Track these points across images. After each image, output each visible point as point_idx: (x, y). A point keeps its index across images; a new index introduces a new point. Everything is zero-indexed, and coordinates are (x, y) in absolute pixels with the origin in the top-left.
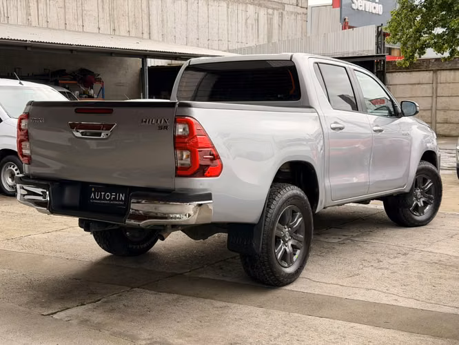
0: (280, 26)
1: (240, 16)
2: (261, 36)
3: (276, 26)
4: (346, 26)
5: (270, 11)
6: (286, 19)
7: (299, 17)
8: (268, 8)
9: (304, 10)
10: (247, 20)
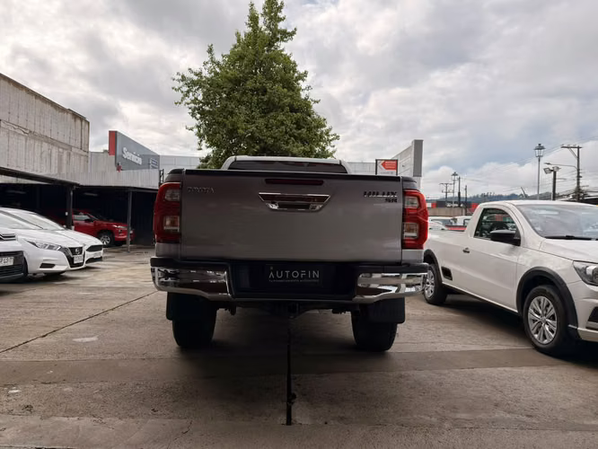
0: (68, 163)
1: (36, 149)
2: (53, 168)
3: (65, 162)
4: (119, 168)
5: (61, 150)
6: (73, 158)
7: (82, 158)
8: (59, 147)
9: (85, 154)
10: (42, 153)
